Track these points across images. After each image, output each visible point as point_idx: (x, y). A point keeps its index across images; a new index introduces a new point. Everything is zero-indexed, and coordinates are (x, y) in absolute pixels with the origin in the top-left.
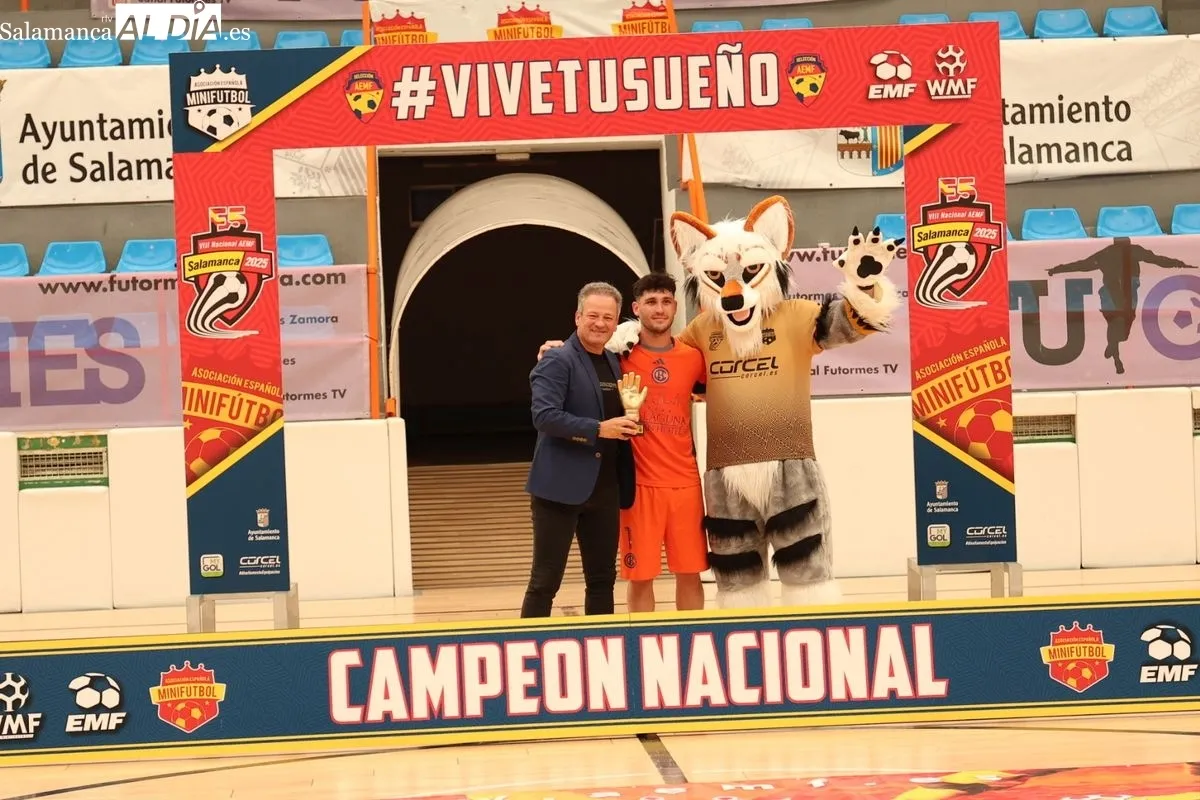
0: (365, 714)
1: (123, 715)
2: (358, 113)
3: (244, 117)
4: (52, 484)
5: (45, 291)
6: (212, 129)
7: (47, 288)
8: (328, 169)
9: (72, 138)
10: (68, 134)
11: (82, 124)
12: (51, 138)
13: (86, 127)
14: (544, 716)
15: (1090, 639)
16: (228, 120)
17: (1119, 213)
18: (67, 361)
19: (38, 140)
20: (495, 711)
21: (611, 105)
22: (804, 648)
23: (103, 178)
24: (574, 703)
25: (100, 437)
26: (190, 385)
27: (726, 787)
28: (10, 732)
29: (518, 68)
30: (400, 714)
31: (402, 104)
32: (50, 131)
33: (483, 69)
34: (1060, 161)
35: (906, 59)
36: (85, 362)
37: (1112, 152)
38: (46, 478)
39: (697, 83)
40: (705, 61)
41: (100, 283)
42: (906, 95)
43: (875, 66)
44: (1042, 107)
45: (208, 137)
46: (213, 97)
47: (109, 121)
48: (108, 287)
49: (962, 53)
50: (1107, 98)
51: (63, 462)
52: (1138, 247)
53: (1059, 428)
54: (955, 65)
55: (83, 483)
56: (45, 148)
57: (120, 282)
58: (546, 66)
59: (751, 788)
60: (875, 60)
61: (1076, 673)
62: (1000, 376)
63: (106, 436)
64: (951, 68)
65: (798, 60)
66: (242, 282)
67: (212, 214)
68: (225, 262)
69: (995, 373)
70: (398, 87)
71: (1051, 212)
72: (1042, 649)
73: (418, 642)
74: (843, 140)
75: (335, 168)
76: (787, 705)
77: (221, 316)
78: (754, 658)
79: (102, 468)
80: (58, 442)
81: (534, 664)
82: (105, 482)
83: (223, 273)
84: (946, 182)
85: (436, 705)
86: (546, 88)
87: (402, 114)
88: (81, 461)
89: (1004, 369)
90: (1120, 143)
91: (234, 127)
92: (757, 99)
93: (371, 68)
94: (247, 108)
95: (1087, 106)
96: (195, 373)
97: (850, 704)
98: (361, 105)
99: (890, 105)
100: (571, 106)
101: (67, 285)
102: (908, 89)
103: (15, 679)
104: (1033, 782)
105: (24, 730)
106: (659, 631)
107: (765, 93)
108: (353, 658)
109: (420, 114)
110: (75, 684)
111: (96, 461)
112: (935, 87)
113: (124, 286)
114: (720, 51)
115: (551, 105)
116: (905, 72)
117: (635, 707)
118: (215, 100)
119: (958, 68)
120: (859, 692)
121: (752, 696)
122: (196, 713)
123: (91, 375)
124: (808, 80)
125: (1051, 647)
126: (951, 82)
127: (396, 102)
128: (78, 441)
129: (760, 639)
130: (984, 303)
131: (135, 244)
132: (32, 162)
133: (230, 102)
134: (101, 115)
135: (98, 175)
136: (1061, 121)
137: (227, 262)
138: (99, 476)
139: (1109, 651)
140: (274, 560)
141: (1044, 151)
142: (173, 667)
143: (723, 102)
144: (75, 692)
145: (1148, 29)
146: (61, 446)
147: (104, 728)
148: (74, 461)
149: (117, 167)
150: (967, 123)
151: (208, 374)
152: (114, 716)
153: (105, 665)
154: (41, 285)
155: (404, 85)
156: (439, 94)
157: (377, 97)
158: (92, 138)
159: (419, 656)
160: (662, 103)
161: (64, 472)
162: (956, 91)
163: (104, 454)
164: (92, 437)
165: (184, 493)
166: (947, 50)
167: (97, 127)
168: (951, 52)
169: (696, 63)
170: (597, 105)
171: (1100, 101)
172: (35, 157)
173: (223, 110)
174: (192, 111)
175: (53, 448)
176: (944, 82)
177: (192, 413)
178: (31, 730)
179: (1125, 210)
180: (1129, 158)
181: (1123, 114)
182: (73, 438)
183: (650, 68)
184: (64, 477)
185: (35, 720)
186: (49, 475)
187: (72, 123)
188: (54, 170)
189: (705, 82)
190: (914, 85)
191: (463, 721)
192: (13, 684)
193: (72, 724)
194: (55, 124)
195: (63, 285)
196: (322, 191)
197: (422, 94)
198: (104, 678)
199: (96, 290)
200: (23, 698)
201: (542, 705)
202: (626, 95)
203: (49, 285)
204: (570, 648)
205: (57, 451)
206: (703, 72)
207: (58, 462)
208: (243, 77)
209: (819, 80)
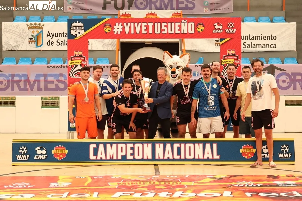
0: (97, 157)
1: (46, 156)
2: (106, 32)
3: (83, 32)
4: (48, 107)
5: (48, 68)
6: (76, 35)
8: (109, 45)
9: (57, 36)
10: (56, 36)
12: (53, 36)
13: (60, 34)
14: (134, 159)
15: (251, 148)
16: (79, 33)
17: (273, 59)
18: (52, 82)
19: (50, 37)
20: (124, 158)
21: (159, 32)
22: (190, 148)
24: (140, 157)
25: (58, 98)
27: (167, 176)
28: (23, 158)
29: (140, 24)
30: (104, 158)
31: (115, 31)
32: (53, 35)
33: (132, 24)
34: (261, 48)
35: (221, 25)
36: (56, 82)
37: (272, 46)
38: (47, 106)
39: (177, 28)
40: (179, 24)
41: (59, 66)
42: (221, 32)
44: (258, 37)
45: (75, 36)
46: (76, 28)
47: (65, 33)
48: (61, 67)
49: (233, 24)
50: (272, 35)
51: (50, 103)
52: (275, 66)
54: (232, 26)
55: (54, 107)
56: (52, 38)
57: (63, 66)
58: (146, 24)
59: (172, 177)
60: (215, 25)
61: (247, 155)
63: (59, 98)
65: (199, 24)
67: (75, 52)
72: (240, 150)
73: (108, 143)
74: (216, 42)
75: (111, 44)
76: (186, 159)
77: (76, 73)
78: (179, 149)
79: (58, 104)
80: (49, 99)
81: (132, 149)
82: (59, 107)
83: (77, 65)
84: (229, 51)
85: (112, 156)
86: (146, 28)
87: (115, 33)
88: (54, 103)
90: (274, 44)
91: (80, 34)
92: (190, 32)
93: (109, 23)
94: (83, 31)
95: (267, 37)
96: (70, 85)
97: (199, 160)
98: (107, 31)
99: (218, 34)
100: (151, 32)
101: (52, 66)
102: (221, 31)
103: (24, 147)
104: (232, 178)
106: (159, 143)
108: (95, 146)
109: (119, 33)
110: (37, 149)
111: (57, 103)
112: (227, 31)
114: (182, 22)
115: (146, 32)
116: (221, 27)
117: (153, 158)
118: (77, 28)
119: (232, 27)
120: (201, 157)
121: (178, 157)
122: (61, 156)
123: (57, 85)
124: (201, 28)
125: (242, 149)
128: (54, 99)
129: (180, 145)
132: (49, 41)
133: (80, 29)
134: (63, 32)
135: (62, 44)
136: (262, 39)
137: (78, 62)
138: (58, 106)
139: (254, 151)
141: (258, 45)
142: (57, 146)
143: (182, 32)
144: (37, 150)
145: (282, 21)
146: (50, 99)
147: (42, 158)
148: (53, 103)
149: (66, 43)
150: (233, 39)
152: (45, 156)
153: (43, 145)
154: (47, 66)
155: (116, 27)
156: (123, 29)
157: (110, 29)
158: (61, 37)
159: (108, 146)
160: (170, 32)
161: (50, 105)
162: (232, 32)
163: (59, 102)
164: (56, 98)
166: (230, 23)
167: (62, 34)
168: (231, 23)
169: (177, 24)
170: (156, 32)
171: (270, 36)
172: (50, 40)
173: (78, 31)
174: (72, 31)
175: (48, 100)
176: (229, 30)
178: (27, 158)
179: (274, 58)
180: (276, 48)
181: (275, 39)
182: (53, 98)
183: (168, 25)
184: (51, 106)
185: (28, 156)
186: (48, 105)
187: (57, 34)
188: (53, 43)
189: (179, 28)
190: (223, 30)
191: (117, 160)
193: (36, 157)
194: (54, 34)
196: (108, 49)
197: (120, 29)
198: (43, 148)
199: (58, 68)
200: (26, 151)
201: (134, 157)
202: (162, 30)
203: (49, 66)
204: (140, 146)
205: (49, 100)
206: (179, 26)
207: (49, 103)
208: (83, 24)
209: (203, 28)
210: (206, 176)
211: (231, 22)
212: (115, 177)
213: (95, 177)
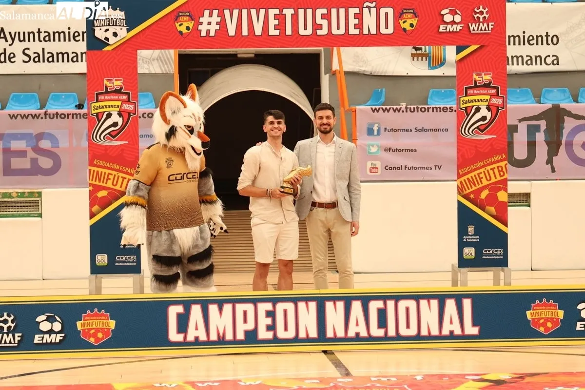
0: (185, 337)
1: (63, 335)
2: (181, 32)
3: (123, 33)
4: (13, 216)
5: (11, 118)
6: (107, 39)
7: (12, 117)
8: (153, 60)
9: (24, 40)
10: (22, 38)
11: (29, 33)
12: (13, 40)
13: (31, 35)
14: (276, 340)
15: (552, 308)
16: (115, 34)
17: (552, 91)
18: (22, 154)
19: (7, 41)
20: (251, 337)
21: (309, 31)
22: (407, 309)
23: (39, 61)
24: (291, 334)
25: (38, 193)
26: (93, 168)
27: (373, 379)
28: (5, 342)
29: (262, 12)
30: (203, 337)
31: (203, 29)
32: (13, 36)
33: (245, 12)
34: (523, 64)
35: (458, 12)
36: (31, 154)
37: (549, 60)
38: (10, 213)
39: (353, 21)
40: (357, 11)
41: (40, 115)
42: (458, 30)
43: (443, 15)
44: (514, 37)
45: (104, 43)
46: (108, 22)
47: (43, 32)
48: (44, 117)
49: (487, 10)
50: (547, 33)
51: (19, 205)
53: (522, 199)
54: (483, 16)
55: (29, 216)
56: (10, 45)
57: (50, 114)
58: (277, 11)
59: (385, 379)
60: (443, 12)
61: (544, 324)
62: (502, 173)
63: (41, 192)
64: (481, 17)
65: (404, 11)
66: (120, 117)
67: (106, 82)
68: (112, 106)
69: (499, 172)
70: (201, 20)
71: (518, 90)
72: (527, 312)
73: (213, 302)
74: (414, 51)
75: (157, 59)
76: (399, 338)
77: (109, 133)
78: (382, 314)
79: (38, 209)
80: (17, 195)
81: (271, 314)
82: (40, 216)
83: (111, 112)
84: (477, 75)
85: (221, 334)
86: (277, 22)
87: (203, 34)
88: (28, 204)
89: (504, 170)
90: (553, 56)
91: (118, 38)
92: (383, 30)
93: (188, 10)
94: (125, 29)
95: (537, 37)
96: (95, 162)
97: (430, 338)
98: (183, 29)
99: (449, 35)
100: (289, 31)
101: (23, 115)
102: (459, 27)
103: (9, 316)
104: (528, 379)
105: (13, 342)
106: (335, 299)
107: (387, 27)
108: (180, 309)
109: (212, 34)
110: (39, 319)
111: (36, 205)
112: (473, 27)
113: (52, 116)
114: (365, 6)
115: (279, 31)
116: (458, 18)
117: (322, 337)
118: (109, 24)
119: (485, 17)
120: (435, 332)
121: (380, 333)
122: (100, 335)
123: (34, 161)
124: (409, 22)
125: (532, 311)
126: (481, 24)
127: (200, 27)
128: (27, 194)
129: (385, 304)
130: (495, 136)
131: (55, 95)
132: (3, 52)
133: (116, 25)
134: (39, 29)
135: (37, 59)
136: (524, 44)
137: (113, 106)
138: (38, 212)
139: (561, 314)
140: (133, 258)
141: (515, 59)
142: (89, 312)
143: (366, 32)
144: (39, 323)
146: (18, 197)
147: (53, 341)
148: (25, 205)
149: (47, 56)
150: (488, 45)
151: (102, 163)
152: (59, 335)
153: (54, 309)
154: (10, 115)
155: (205, 19)
156: (222, 24)
157: (191, 25)
158: (34, 41)
159: (213, 309)
160: (335, 31)
161: (19, 210)
162: (483, 29)
163: (40, 202)
164: (34, 192)
165: (88, 223)
166: (479, 8)
167: (37, 35)
168: (481, 9)
169: (353, 11)
170: (302, 32)
171: (544, 34)
172: (5, 50)
173: (112, 29)
174: (97, 29)
175: (14, 197)
176: (477, 24)
177: (93, 182)
178: (16, 342)
179: (555, 90)
180: (558, 64)
181: (555, 41)
182: (24, 193)
183: (329, 13)
184: (19, 213)
185: (19, 337)
186: (12, 211)
187: (24, 33)
188: (14, 56)
189: (357, 21)
190: (462, 25)
191: (235, 342)
192: (8, 318)
193: (37, 339)
194: (15, 33)
195: (21, 115)
196: (150, 71)
197: (214, 23)
198: (54, 316)
199: (38, 118)
200: (13, 325)
201: (275, 335)
202: (317, 27)
203: (14, 115)
204: (290, 306)
205: (16, 199)
206: (356, 16)
207: (16, 205)
208: (123, 13)
209: (415, 22)
210: (463, 376)
211: (481, 7)
212: (248, 383)
213: (200, 385)
